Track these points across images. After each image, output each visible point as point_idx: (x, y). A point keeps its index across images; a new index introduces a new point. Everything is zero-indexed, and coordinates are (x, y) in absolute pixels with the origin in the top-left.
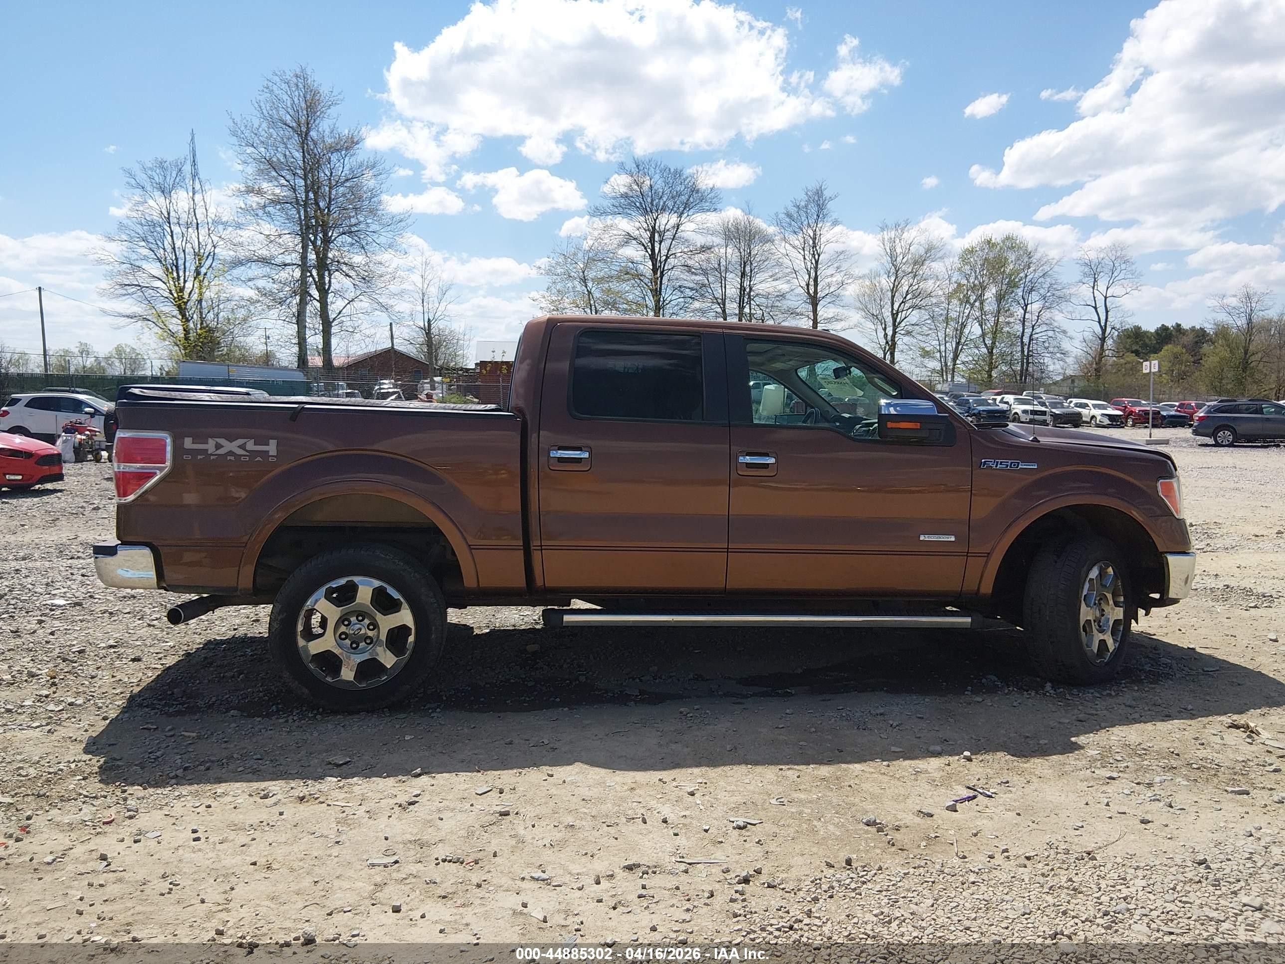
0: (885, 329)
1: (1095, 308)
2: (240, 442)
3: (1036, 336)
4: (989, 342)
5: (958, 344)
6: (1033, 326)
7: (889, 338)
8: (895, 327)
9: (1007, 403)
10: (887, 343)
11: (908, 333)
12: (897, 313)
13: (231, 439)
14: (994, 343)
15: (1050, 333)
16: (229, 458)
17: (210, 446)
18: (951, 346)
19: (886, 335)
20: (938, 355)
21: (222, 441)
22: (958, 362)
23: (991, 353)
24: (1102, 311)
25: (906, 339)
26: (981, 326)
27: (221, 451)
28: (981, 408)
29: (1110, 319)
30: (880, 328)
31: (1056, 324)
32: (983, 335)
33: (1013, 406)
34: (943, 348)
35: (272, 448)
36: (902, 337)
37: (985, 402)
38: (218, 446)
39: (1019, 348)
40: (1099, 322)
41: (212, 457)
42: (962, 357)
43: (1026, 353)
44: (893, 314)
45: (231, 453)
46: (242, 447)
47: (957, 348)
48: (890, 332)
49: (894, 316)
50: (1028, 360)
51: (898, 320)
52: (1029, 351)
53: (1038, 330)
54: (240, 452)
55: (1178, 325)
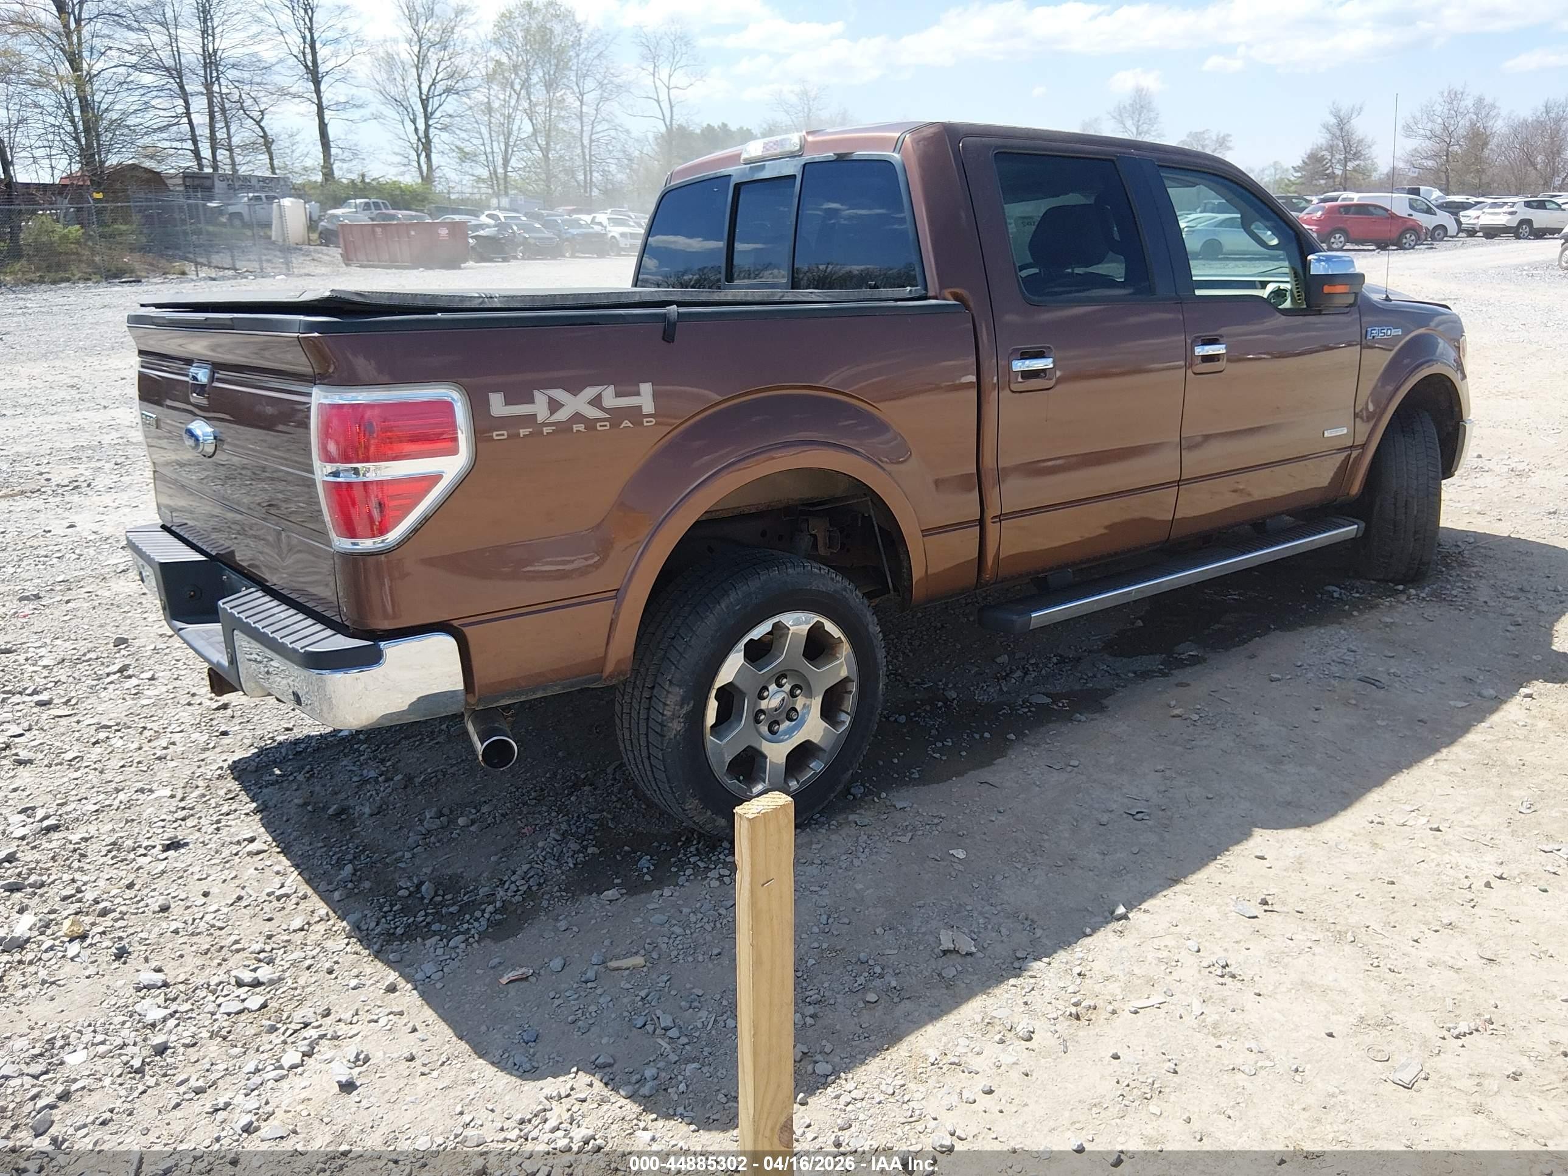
0: (414, 121)
1: (658, 101)
2: (591, 392)
3: (597, 136)
4: (542, 141)
5: (507, 145)
6: (593, 122)
7: (421, 133)
8: (427, 118)
9: (600, 224)
10: (419, 139)
11: (445, 128)
12: (428, 99)
13: (574, 389)
14: (548, 144)
15: (613, 133)
16: (575, 428)
17: (539, 407)
18: (498, 148)
19: (416, 130)
20: (483, 158)
21: (559, 394)
22: (509, 169)
23: (546, 157)
24: (665, 105)
25: (445, 136)
26: (531, 121)
27: (562, 415)
28: (575, 231)
29: (675, 117)
30: (408, 123)
31: (617, 121)
32: (535, 132)
33: (609, 228)
34: (489, 150)
35: (645, 399)
36: (437, 131)
37: (577, 223)
38: (554, 406)
39: (579, 151)
40: (664, 120)
41: (546, 430)
42: (513, 162)
43: (588, 157)
44: (422, 100)
45: (578, 417)
46: (596, 402)
47: (506, 150)
48: (421, 126)
49: (425, 103)
50: (591, 167)
51: (429, 109)
52: (591, 155)
53: (598, 128)
54: (593, 413)
55: (725, 125)
